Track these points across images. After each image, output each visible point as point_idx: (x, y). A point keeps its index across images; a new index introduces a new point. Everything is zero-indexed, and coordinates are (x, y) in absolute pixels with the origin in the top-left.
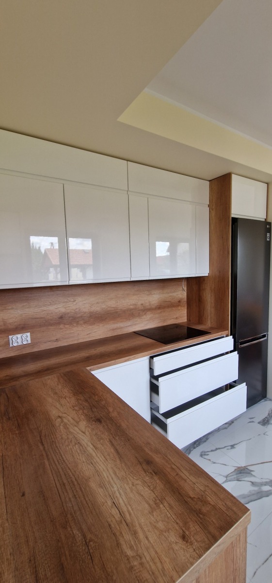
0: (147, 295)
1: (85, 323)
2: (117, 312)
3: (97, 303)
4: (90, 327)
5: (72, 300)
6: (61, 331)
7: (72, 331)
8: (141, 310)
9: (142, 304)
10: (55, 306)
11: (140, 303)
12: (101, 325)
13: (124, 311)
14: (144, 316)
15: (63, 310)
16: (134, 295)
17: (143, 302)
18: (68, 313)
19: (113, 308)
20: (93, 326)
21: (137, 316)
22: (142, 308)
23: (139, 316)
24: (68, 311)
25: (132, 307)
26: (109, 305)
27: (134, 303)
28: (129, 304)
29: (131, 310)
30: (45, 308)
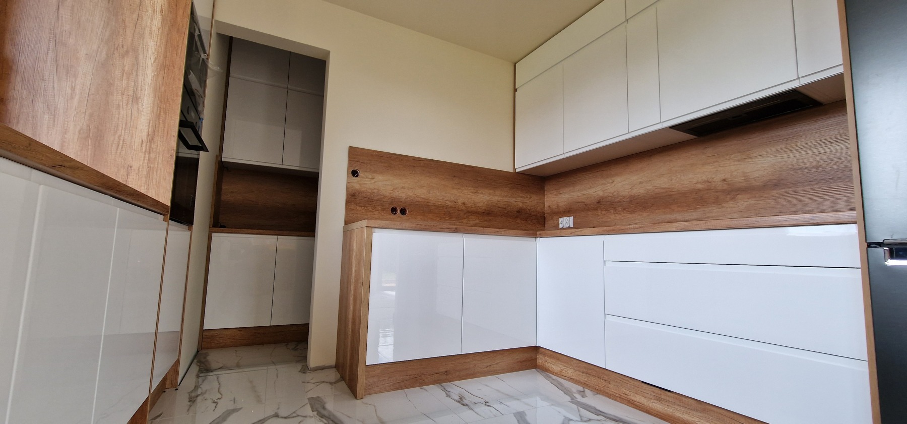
0: (739, 161)
1: (624, 209)
2: (671, 195)
3: (641, 183)
4: (630, 216)
5: (611, 181)
6: (599, 217)
7: (609, 220)
8: (723, 191)
9: (724, 180)
10: (594, 190)
11: (719, 177)
12: (645, 214)
13: (684, 194)
14: (731, 203)
15: (601, 194)
16: (704, 164)
17: (727, 176)
18: (606, 197)
19: (664, 188)
20: (634, 215)
21: (714, 203)
22: (726, 187)
23: (717, 202)
24: (606, 195)
25: (700, 186)
26: (658, 185)
27: (704, 178)
28: (694, 181)
29: (698, 191)
30: (585, 192)
